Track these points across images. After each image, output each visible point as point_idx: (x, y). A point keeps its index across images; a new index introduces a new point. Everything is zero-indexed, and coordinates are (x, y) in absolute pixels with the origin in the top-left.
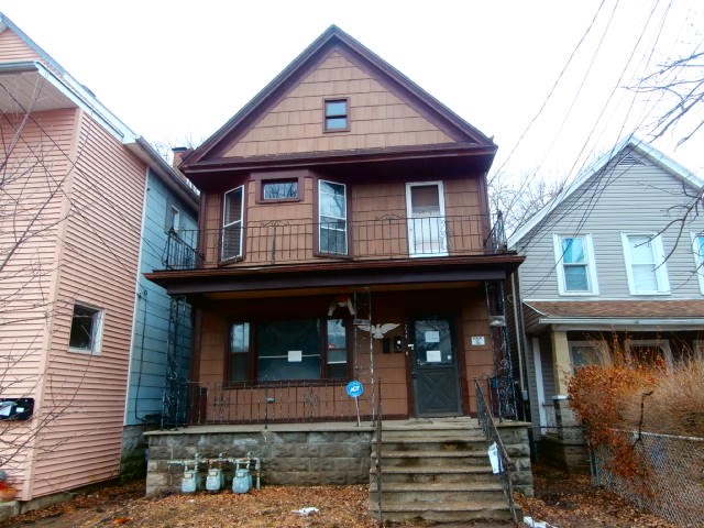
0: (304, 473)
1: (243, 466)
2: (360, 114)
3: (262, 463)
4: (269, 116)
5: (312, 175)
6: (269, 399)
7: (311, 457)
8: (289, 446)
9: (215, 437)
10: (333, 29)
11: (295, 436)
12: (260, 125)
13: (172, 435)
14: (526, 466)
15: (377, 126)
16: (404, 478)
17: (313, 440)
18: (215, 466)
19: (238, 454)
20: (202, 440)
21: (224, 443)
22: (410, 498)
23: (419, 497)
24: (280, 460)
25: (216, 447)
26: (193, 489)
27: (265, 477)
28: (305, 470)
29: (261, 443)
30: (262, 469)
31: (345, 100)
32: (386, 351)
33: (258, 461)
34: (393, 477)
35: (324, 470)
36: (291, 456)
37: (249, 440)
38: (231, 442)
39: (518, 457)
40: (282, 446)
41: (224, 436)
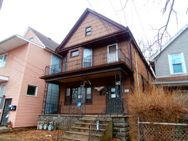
1: (51, 124)
2: (94, 29)
4: (74, 35)
5: (82, 48)
10: (87, 9)
12: (72, 38)
14: (123, 130)
15: (98, 32)
16: (77, 130)
18: (46, 123)
19: (51, 121)
20: (47, 117)
22: (74, 136)
23: (76, 136)
26: (41, 129)
31: (90, 27)
32: (101, 95)
33: (55, 123)
34: (75, 130)
37: (56, 117)
39: (120, 127)
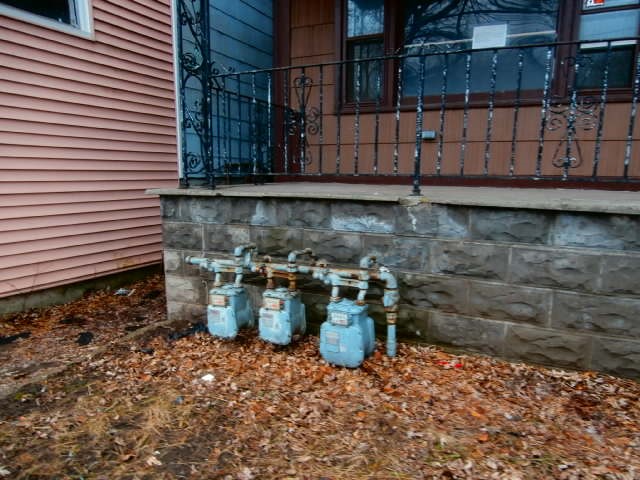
0: (528, 329)
1: (349, 293)
3: (403, 286)
6: (425, 135)
7: (556, 285)
8: (486, 248)
9: (287, 208)
11: (509, 222)
13: (199, 197)
17: (569, 240)
18: (281, 281)
19: (340, 253)
20: (259, 215)
21: (309, 224)
24: (453, 282)
25: (291, 232)
27: (412, 320)
28: (532, 320)
29: (402, 232)
30: (404, 300)
33: (392, 283)
35: (598, 329)
36: (489, 276)
37: (370, 222)
38: (325, 223)
40: (460, 246)
41: (308, 206)
